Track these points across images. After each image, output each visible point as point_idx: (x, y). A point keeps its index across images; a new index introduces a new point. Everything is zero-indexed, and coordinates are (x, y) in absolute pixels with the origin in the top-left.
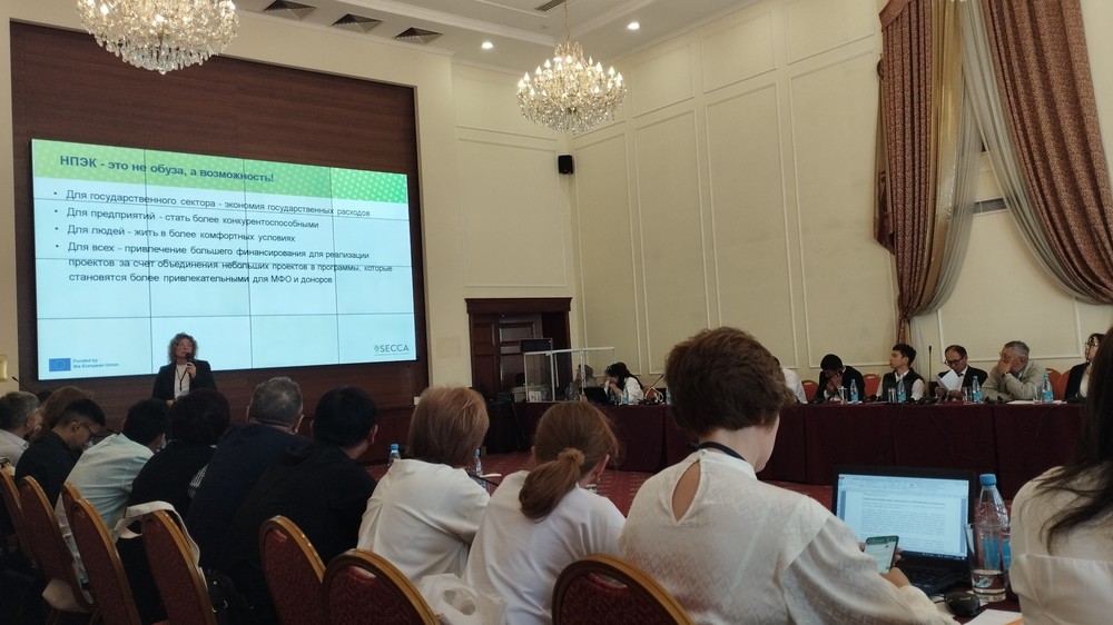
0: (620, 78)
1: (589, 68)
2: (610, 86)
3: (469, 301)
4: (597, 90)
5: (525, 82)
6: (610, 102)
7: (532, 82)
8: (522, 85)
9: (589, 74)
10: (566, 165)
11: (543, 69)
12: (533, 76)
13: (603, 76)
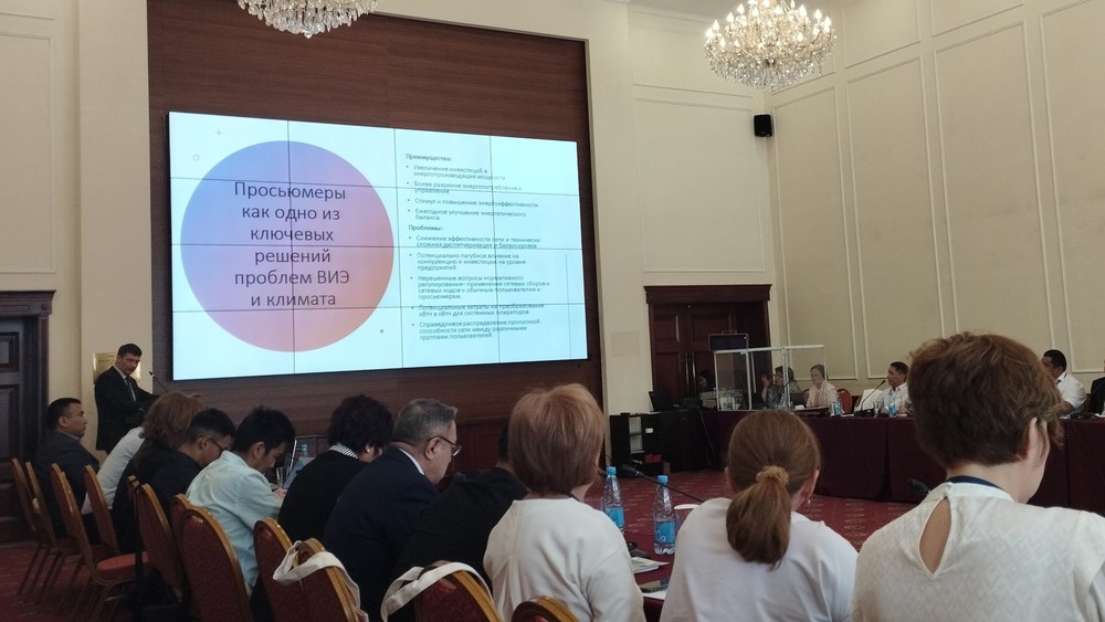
0: (828, 22)
1: (791, 12)
2: (816, 32)
3: (649, 289)
4: (800, 37)
5: (715, 32)
6: (813, 51)
7: (722, 30)
8: (710, 34)
9: (791, 19)
10: (763, 126)
11: (736, 15)
12: (723, 25)
13: (807, 21)
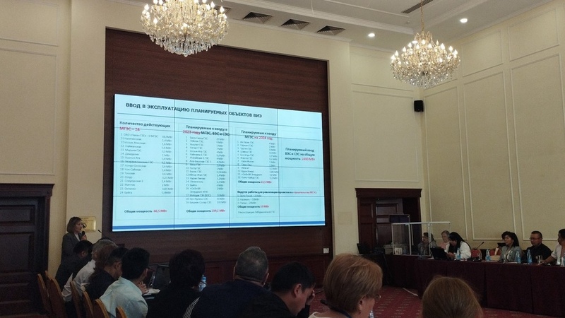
0: (456, 53)
1: (436, 47)
2: (449, 58)
3: (357, 190)
4: (441, 60)
5: (396, 57)
6: (449, 68)
7: (400, 56)
8: (393, 58)
9: (436, 51)
10: (419, 106)
11: (407, 48)
12: (401, 53)
13: (445, 52)
